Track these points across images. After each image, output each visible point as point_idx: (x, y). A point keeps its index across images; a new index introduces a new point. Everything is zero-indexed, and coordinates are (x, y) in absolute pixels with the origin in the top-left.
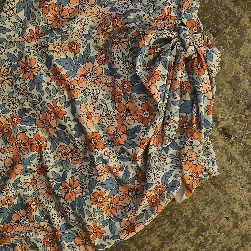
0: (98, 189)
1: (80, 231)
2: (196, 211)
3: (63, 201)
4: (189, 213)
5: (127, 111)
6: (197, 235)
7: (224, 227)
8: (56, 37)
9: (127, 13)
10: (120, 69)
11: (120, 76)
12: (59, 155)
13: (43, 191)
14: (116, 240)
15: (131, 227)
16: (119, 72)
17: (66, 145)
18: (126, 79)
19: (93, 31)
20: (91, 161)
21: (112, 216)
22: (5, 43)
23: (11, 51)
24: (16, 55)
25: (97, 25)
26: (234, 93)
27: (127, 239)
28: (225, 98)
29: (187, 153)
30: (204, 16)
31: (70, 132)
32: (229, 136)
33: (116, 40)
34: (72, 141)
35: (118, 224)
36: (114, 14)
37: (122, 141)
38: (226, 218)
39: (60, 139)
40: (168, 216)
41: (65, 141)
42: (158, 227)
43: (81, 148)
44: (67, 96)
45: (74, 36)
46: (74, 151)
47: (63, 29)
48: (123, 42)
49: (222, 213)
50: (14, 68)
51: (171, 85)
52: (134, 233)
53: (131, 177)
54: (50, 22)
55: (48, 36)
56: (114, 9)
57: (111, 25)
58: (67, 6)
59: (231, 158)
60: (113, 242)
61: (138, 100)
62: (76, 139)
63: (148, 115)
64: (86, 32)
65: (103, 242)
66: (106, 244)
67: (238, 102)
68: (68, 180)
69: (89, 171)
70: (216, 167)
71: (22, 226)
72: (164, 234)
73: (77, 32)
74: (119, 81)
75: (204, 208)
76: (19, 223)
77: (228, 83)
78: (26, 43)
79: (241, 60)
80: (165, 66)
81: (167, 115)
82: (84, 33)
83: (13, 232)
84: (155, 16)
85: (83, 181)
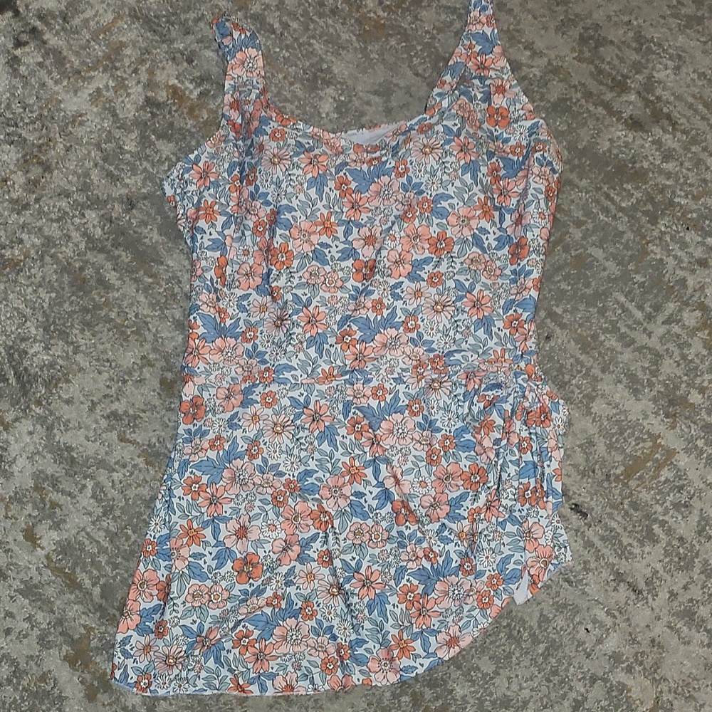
0: (408, 580)
1: (377, 649)
2: (543, 620)
3: (355, 600)
4: (534, 624)
5: (449, 476)
6: (546, 655)
7: (584, 643)
8: (357, 379)
9: (450, 353)
10: (440, 420)
11: (439, 430)
12: (350, 537)
13: (323, 591)
14: (432, 659)
15: (452, 642)
16: (438, 424)
17: (362, 522)
18: (448, 434)
19: (404, 374)
20: (399, 539)
21: (424, 627)
22: (289, 385)
23: (295, 394)
24: (302, 400)
25: (411, 367)
26: (587, 460)
27: (446, 658)
28: (575, 466)
29: (532, 527)
30: (544, 365)
31: (370, 501)
32: (585, 515)
33: (436, 384)
34: (371, 515)
35: (432, 639)
36: (431, 355)
37: (442, 514)
38: (587, 629)
39: (354, 513)
40: (504, 627)
41: (361, 516)
42: (491, 643)
43: (384, 524)
44: (368, 454)
45: (380, 378)
46: (373, 530)
47: (367, 369)
48: (444, 387)
49: (580, 623)
50: (298, 416)
51: (508, 439)
52: (457, 649)
53: (454, 565)
54: (348, 362)
55: (347, 377)
56: (432, 350)
57: (430, 367)
58: (372, 344)
59: (589, 544)
60: (427, 662)
61: (464, 460)
62: (378, 511)
63: (478, 478)
64: (396, 375)
65: (413, 664)
66: (417, 665)
67: (594, 472)
68: (362, 571)
69: (395, 556)
70: (569, 553)
71: (289, 645)
72: (500, 653)
73: (385, 374)
74: (439, 436)
75: (555, 616)
76: (284, 638)
77: (579, 446)
78: (316, 385)
79: (594, 418)
80: (500, 415)
81: (504, 479)
82: (393, 376)
83: (274, 653)
84: (485, 357)
85: (387, 570)
